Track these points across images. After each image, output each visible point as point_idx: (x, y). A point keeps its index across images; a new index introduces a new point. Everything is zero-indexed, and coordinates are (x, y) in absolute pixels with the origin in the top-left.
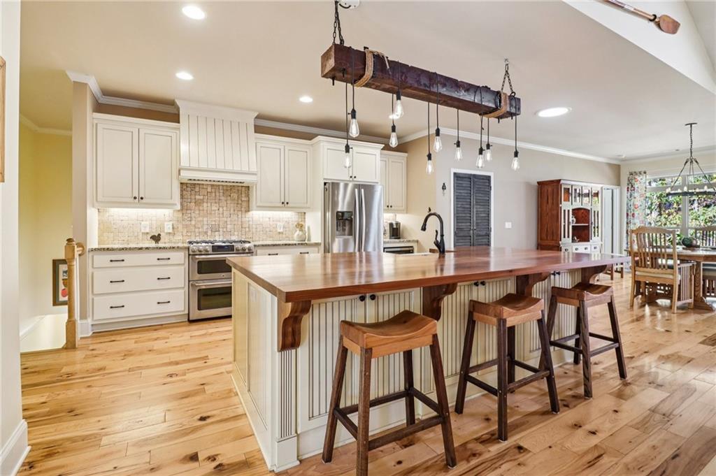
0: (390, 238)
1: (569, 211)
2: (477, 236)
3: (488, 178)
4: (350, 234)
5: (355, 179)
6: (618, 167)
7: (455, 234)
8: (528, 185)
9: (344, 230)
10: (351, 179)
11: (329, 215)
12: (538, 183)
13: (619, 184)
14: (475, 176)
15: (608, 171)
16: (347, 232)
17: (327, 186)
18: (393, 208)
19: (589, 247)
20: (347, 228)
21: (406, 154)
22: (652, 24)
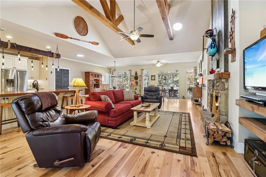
0: (33, 88)
1: (92, 80)
2: (64, 87)
3: (68, 70)
4: (13, 86)
5: (16, 68)
6: (111, 69)
7: (56, 86)
8: (82, 73)
9: (10, 85)
10: (14, 68)
11: (3, 80)
12: (85, 72)
13: (110, 73)
14: (63, 70)
15: (107, 69)
16: (11, 86)
17: (2, 70)
18: (33, 78)
19: (99, 89)
20: (12, 85)
21: (39, 61)
22: (90, 43)
